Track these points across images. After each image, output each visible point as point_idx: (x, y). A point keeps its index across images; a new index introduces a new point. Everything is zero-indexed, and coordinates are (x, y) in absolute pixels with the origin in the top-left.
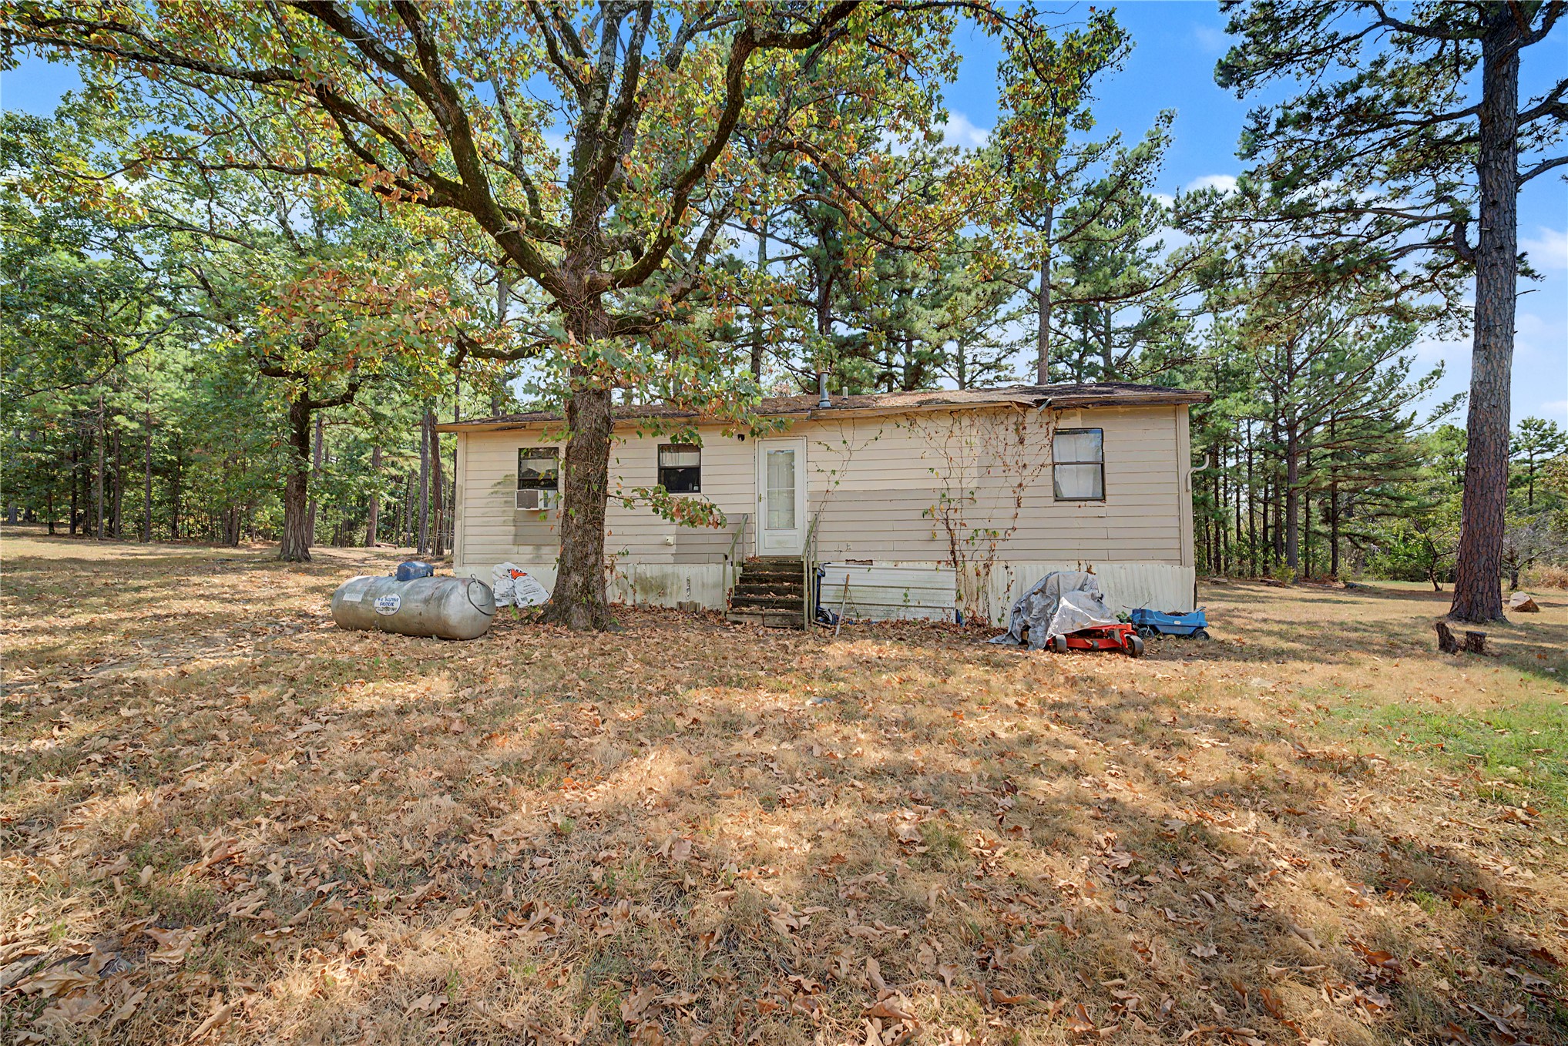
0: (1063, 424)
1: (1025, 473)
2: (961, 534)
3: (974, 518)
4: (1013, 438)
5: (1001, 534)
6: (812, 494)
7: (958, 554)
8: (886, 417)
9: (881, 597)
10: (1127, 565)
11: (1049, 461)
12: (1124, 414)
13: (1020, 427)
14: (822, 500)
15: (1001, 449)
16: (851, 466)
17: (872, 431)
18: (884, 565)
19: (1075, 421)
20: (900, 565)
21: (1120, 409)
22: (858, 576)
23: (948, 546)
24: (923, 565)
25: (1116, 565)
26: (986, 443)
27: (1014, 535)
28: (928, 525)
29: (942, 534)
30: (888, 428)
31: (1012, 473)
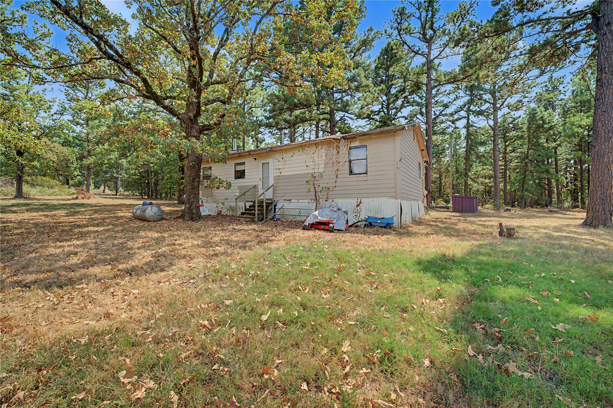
0: (353, 145)
1: (339, 165)
2: (318, 189)
3: (323, 183)
4: (335, 152)
5: (331, 189)
6: (275, 177)
7: (317, 197)
8: (296, 148)
9: (292, 212)
10: (375, 199)
11: (348, 160)
12: (375, 138)
13: (338, 147)
14: (277, 178)
15: (331, 157)
16: (285, 166)
17: (291, 154)
18: (295, 201)
19: (357, 144)
20: (300, 201)
21: (373, 136)
22: (287, 205)
23: (314, 194)
24: (305, 201)
25: (371, 199)
26: (327, 155)
27: (335, 189)
28: (308, 186)
29: (312, 190)
30: (296, 152)
31: (335, 165)
